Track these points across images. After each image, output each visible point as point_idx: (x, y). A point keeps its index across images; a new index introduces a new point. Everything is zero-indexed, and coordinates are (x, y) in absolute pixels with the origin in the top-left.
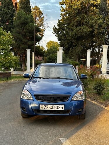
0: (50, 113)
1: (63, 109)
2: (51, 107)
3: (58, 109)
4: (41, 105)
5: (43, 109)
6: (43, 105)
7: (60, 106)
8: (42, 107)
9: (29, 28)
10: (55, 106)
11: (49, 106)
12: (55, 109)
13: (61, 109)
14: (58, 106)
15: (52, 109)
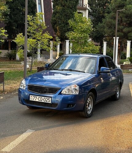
0: (39, 105)
1: (50, 102)
2: (40, 99)
3: (45, 102)
4: (30, 96)
5: (33, 100)
6: (33, 96)
7: (48, 98)
8: (31, 98)
9: (127, 11)
10: (43, 98)
11: (38, 97)
12: (43, 101)
13: (48, 102)
14: (46, 98)
15: (40, 101)
